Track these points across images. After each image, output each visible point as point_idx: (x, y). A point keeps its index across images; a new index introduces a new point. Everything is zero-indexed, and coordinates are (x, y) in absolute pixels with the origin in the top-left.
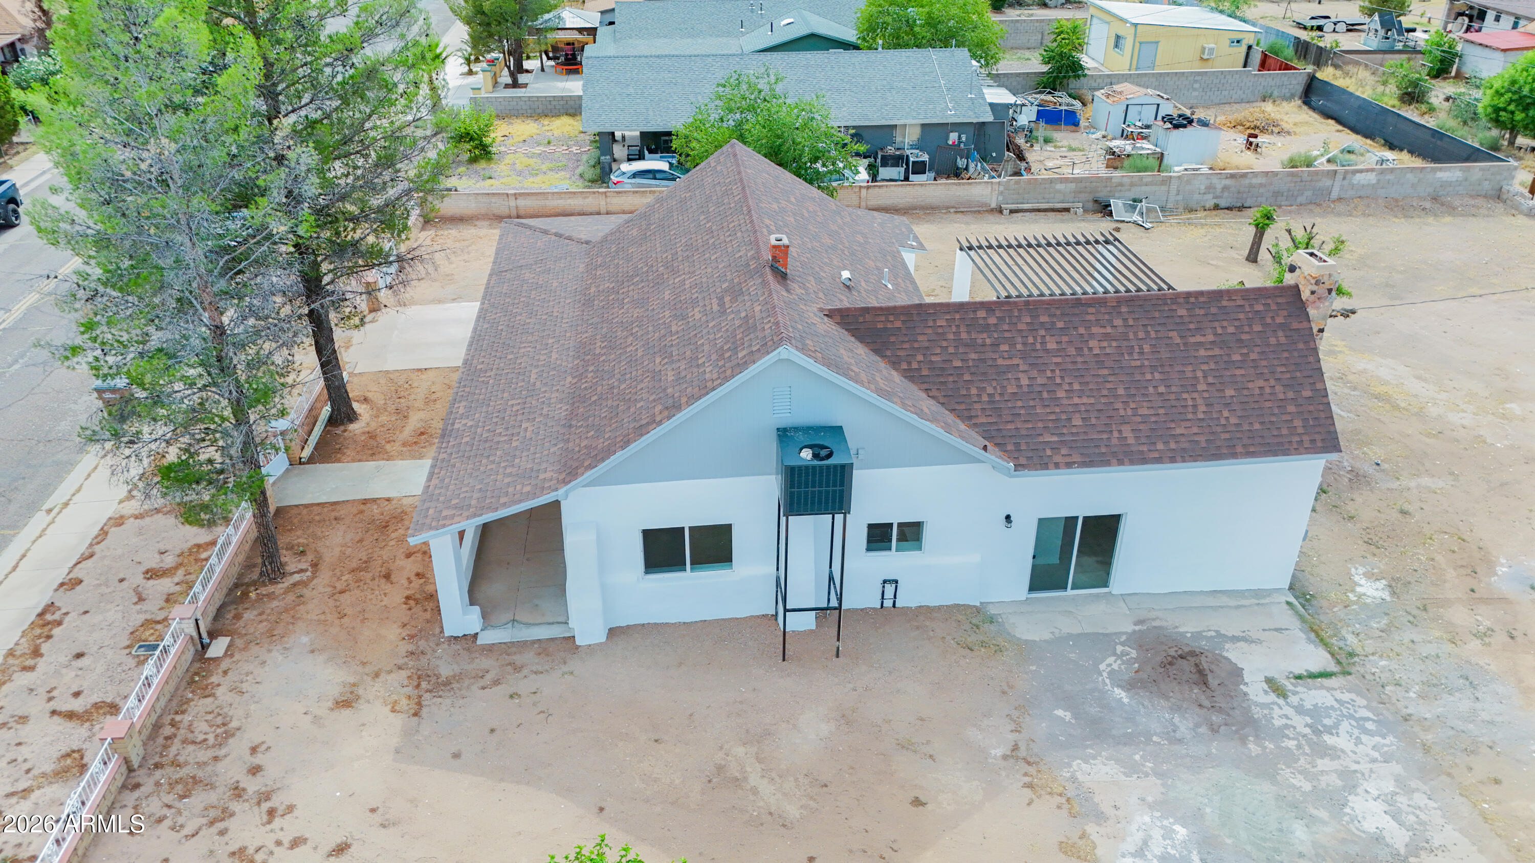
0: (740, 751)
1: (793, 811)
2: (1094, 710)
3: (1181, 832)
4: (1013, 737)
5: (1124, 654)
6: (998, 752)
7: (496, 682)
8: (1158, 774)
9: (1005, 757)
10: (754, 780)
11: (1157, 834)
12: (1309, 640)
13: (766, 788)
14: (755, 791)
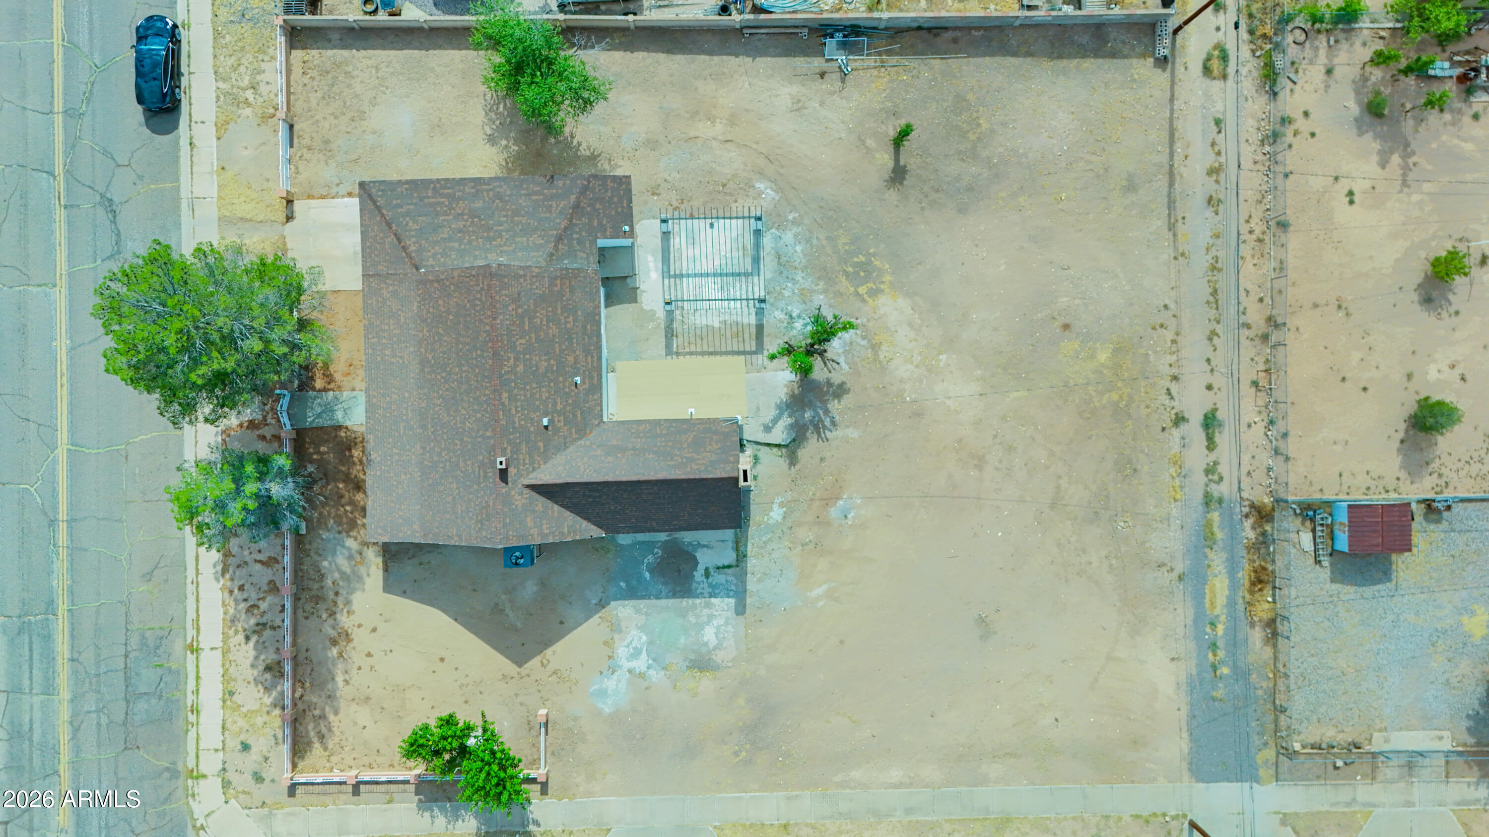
0: (504, 597)
1: (519, 625)
2: (634, 583)
3: (644, 638)
4: (600, 595)
5: (657, 553)
6: (594, 602)
7: (413, 556)
8: (647, 614)
9: (596, 604)
10: (508, 611)
11: (636, 639)
12: (733, 548)
13: (511, 614)
14: (507, 615)
